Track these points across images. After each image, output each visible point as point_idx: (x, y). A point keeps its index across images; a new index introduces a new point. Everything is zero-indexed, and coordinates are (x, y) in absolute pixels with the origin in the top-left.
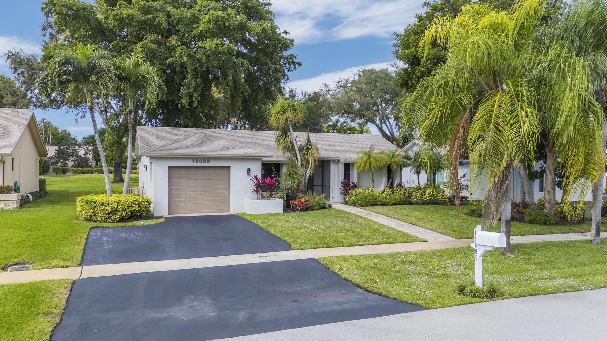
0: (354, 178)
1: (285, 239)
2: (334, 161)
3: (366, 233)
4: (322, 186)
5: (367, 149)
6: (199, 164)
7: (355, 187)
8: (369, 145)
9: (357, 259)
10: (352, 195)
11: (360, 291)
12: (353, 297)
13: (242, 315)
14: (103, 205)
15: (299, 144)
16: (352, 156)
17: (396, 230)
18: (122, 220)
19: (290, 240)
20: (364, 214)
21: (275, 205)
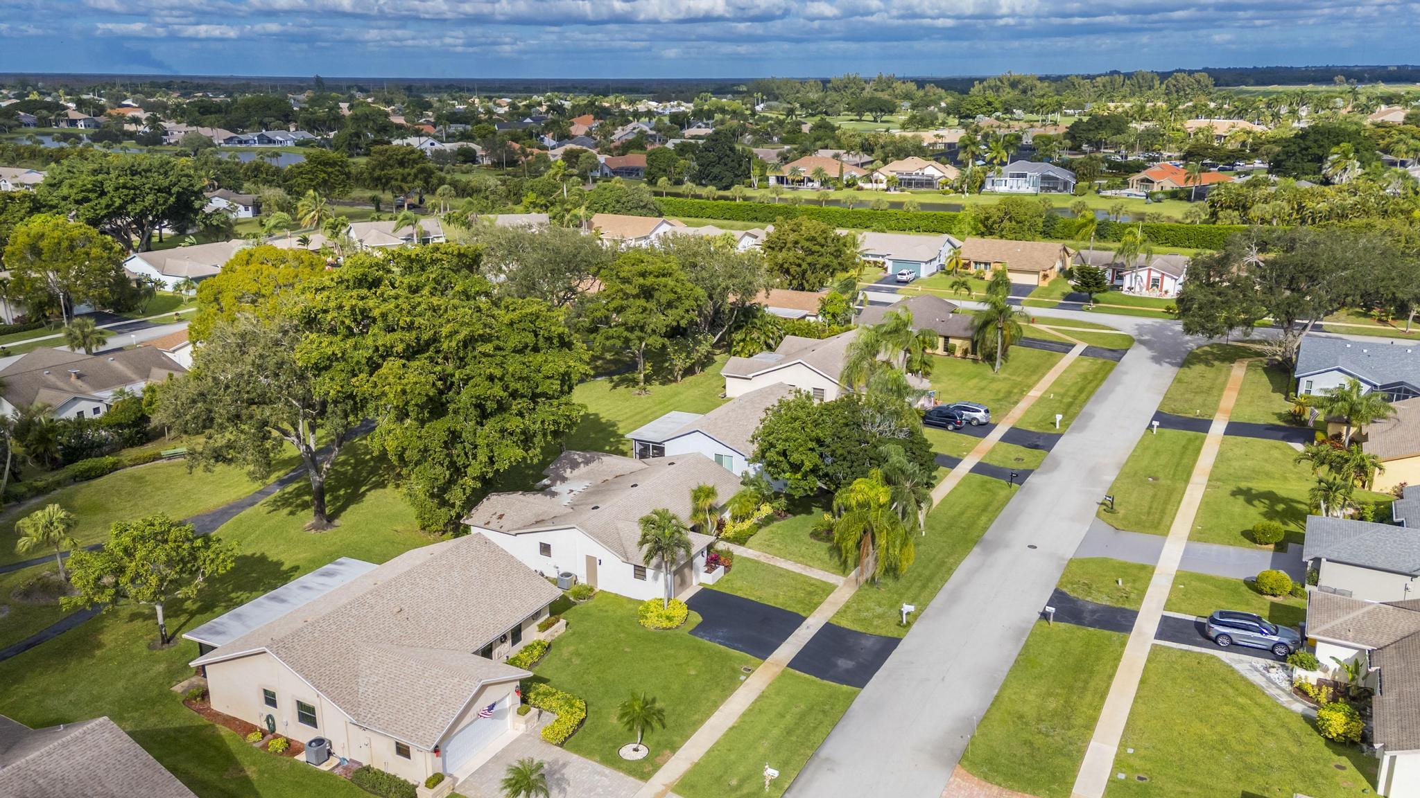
20: (763, 558)
21: (721, 571)
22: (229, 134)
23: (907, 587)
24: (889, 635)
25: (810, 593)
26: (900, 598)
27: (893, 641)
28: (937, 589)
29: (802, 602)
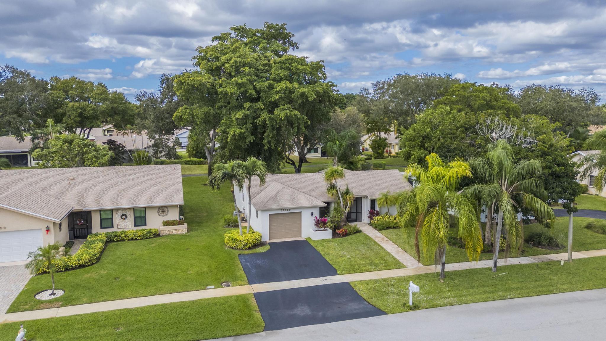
0: (377, 208)
1: (334, 266)
2: (364, 197)
3: (376, 261)
4: (357, 212)
5: (385, 192)
6: (285, 212)
7: (378, 214)
8: (386, 190)
9: (367, 282)
10: (375, 220)
11: (365, 302)
12: (362, 306)
13: (320, 314)
14: (240, 241)
15: (341, 191)
16: (377, 194)
17: (395, 258)
18: (249, 248)
19: (337, 268)
20: (380, 239)
21: (327, 234)
23: (472, 287)
24: (382, 308)
25: (372, 264)
26: (449, 291)
27: (378, 312)
28: (501, 298)
29: (353, 266)
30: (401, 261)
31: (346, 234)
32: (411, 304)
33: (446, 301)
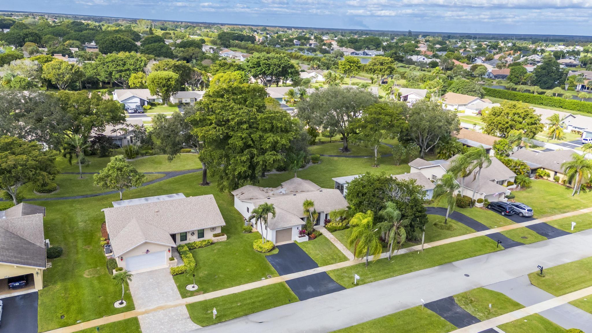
0: (329, 218)
1: (315, 261)
2: (322, 213)
3: (335, 256)
5: (332, 209)
6: (285, 229)
7: (329, 222)
9: (334, 271)
10: (328, 225)
11: (336, 283)
13: (319, 290)
14: (264, 248)
16: (329, 211)
17: (343, 254)
19: (317, 262)
20: (333, 239)
21: (306, 238)
22: (353, 51)
23: (380, 271)
24: (344, 286)
25: (333, 259)
26: (370, 274)
27: (342, 288)
28: (392, 276)
29: (324, 261)
30: (346, 256)
31: (315, 237)
32: (355, 283)
33: (369, 280)
